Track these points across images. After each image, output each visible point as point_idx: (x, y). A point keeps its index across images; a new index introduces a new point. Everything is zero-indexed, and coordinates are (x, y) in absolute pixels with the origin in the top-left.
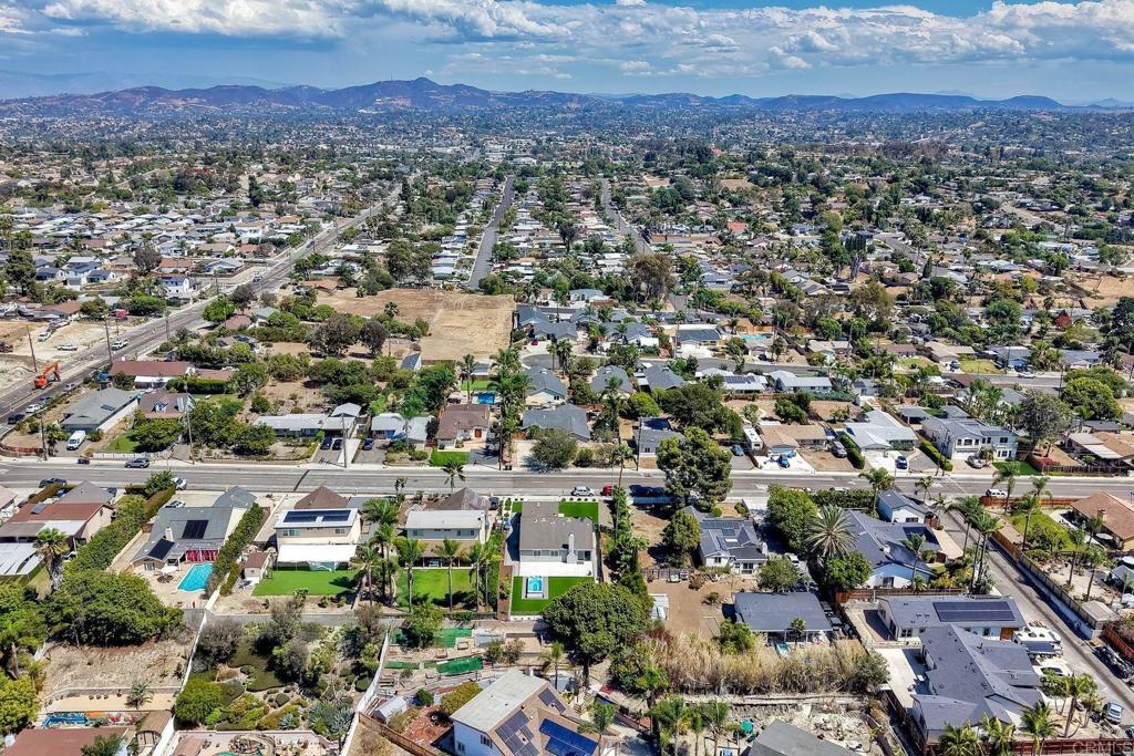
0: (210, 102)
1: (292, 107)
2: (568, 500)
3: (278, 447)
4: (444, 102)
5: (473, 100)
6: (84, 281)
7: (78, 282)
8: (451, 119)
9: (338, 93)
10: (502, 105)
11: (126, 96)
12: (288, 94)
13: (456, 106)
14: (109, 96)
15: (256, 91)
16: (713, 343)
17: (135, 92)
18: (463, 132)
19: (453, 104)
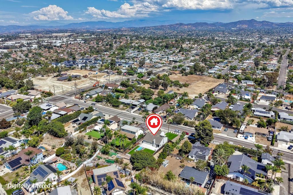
0: (194, 27)
1: (214, 28)
2: (171, 132)
3: (121, 106)
4: (258, 26)
5: (267, 25)
6: (127, 67)
7: (125, 67)
8: (257, 30)
9: (227, 24)
10: (277, 27)
11: (175, 25)
12: (213, 25)
13: (262, 27)
14: (171, 26)
15: (206, 24)
16: (272, 101)
17: (177, 24)
18: (259, 34)
19: (261, 26)
